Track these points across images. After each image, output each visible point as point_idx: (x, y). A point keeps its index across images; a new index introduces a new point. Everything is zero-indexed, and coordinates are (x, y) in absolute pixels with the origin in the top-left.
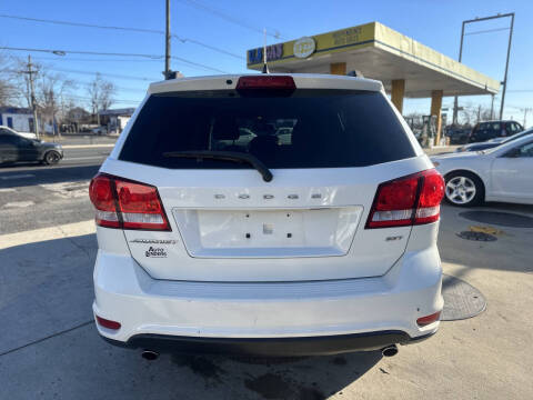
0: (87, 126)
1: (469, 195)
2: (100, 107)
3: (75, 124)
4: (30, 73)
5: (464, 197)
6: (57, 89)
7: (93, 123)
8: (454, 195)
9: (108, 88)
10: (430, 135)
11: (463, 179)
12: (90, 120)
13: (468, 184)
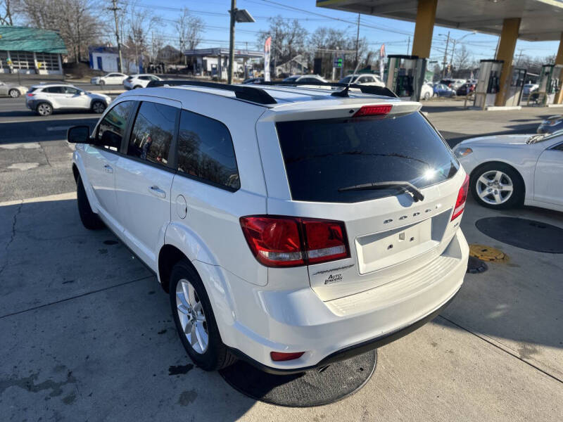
0: (174, 67)
1: (504, 194)
2: (187, 46)
3: (163, 65)
4: (115, 10)
5: (497, 197)
6: (145, 26)
7: (181, 63)
8: (486, 193)
9: (196, 26)
10: (549, 91)
11: (499, 174)
12: (178, 60)
13: (504, 181)
